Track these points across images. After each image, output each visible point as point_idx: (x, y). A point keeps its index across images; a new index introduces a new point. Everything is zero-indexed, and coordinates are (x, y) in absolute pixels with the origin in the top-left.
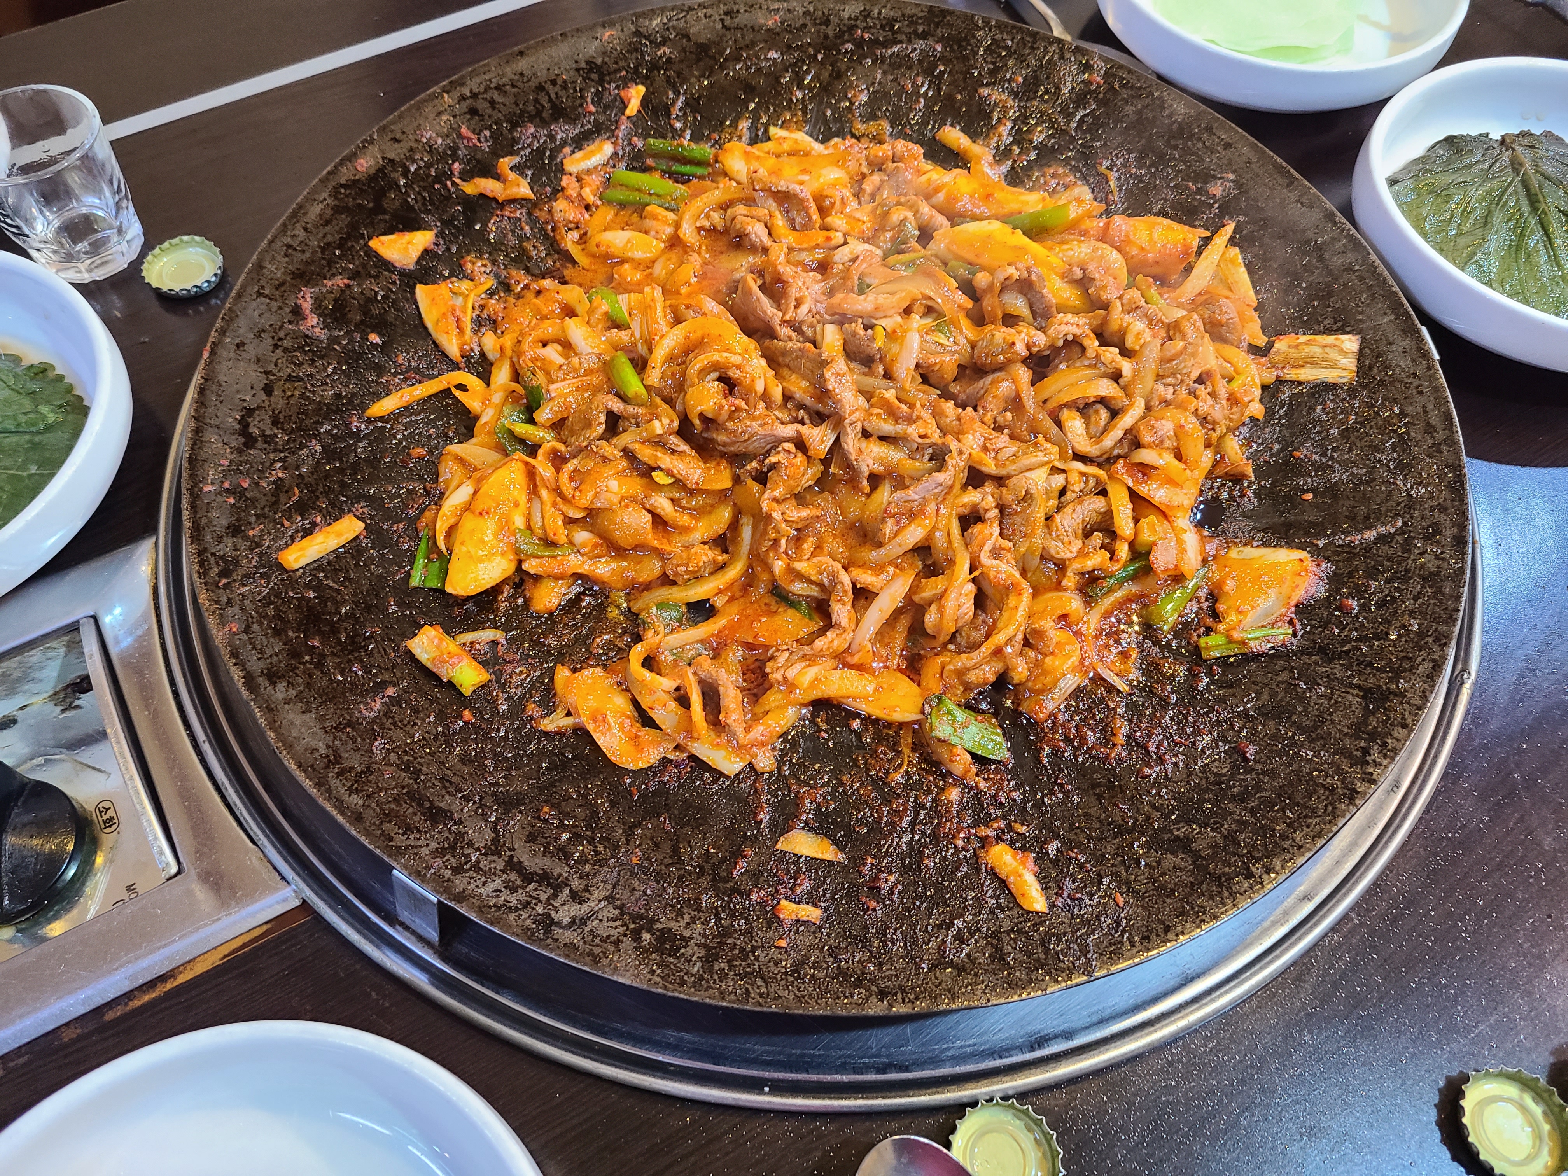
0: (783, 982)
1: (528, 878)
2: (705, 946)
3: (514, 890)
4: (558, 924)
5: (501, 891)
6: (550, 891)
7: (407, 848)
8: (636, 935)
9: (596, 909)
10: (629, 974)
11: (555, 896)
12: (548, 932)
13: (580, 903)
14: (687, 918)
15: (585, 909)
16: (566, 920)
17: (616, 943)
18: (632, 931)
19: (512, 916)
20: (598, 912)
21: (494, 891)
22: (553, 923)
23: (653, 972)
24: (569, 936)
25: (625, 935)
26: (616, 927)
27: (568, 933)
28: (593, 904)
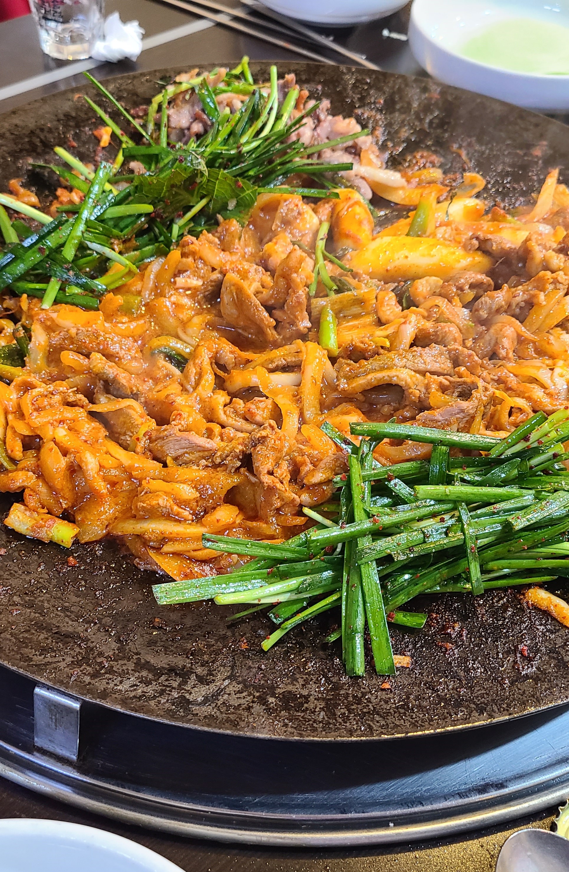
0: (396, 715)
1: (157, 672)
2: (324, 699)
3: (148, 683)
4: (195, 703)
5: (137, 686)
6: (179, 680)
7: (46, 665)
8: (262, 701)
9: (223, 687)
10: (266, 730)
11: (185, 682)
12: (187, 710)
13: (208, 685)
14: (301, 682)
15: (213, 688)
16: (200, 699)
17: (249, 708)
18: (258, 697)
19: (152, 703)
20: (225, 688)
21: (131, 687)
22: (188, 702)
23: (286, 725)
24: (207, 710)
25: (253, 702)
26: (244, 698)
27: (204, 708)
28: (218, 684)
